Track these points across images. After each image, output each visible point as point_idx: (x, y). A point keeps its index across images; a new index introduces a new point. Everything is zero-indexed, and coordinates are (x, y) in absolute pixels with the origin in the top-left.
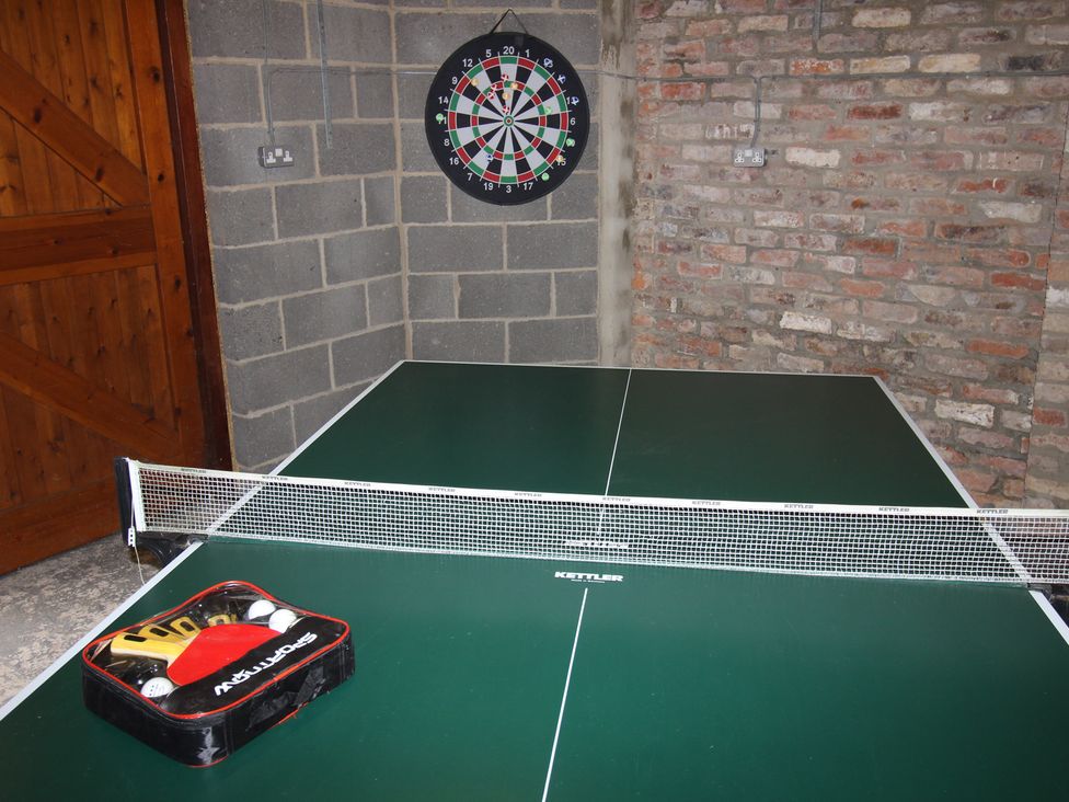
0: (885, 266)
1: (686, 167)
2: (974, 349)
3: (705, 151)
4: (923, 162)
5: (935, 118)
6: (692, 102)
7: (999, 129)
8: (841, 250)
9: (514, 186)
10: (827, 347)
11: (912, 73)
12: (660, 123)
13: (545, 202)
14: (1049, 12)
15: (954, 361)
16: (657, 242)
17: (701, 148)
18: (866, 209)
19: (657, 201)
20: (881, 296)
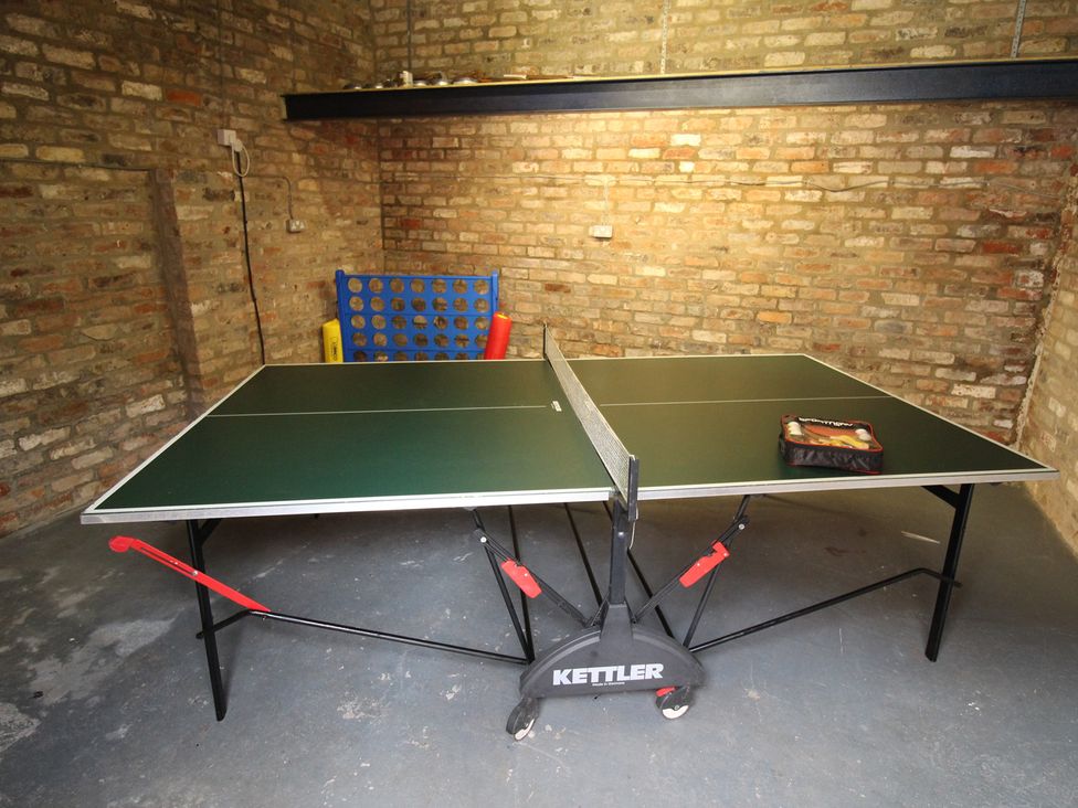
0: (56, 320)
2: (137, 362)
4: (63, 232)
5: (61, 197)
7: (110, 205)
8: (13, 316)
10: (26, 404)
11: (31, 160)
14: (118, 126)
15: (131, 374)
18: (29, 277)
20: (61, 345)
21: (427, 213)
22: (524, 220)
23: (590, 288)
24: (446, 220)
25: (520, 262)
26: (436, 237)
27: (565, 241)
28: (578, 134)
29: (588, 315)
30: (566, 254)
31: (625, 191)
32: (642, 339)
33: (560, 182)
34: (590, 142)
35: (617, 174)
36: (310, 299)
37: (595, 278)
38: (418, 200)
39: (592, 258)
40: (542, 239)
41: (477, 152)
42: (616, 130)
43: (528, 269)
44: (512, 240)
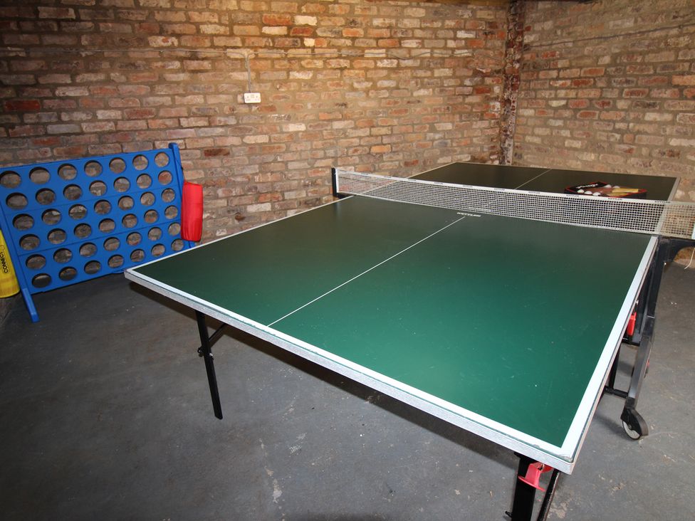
21: (47, 92)
22: (171, 93)
23: (247, 149)
24: (76, 99)
25: (175, 134)
26: (65, 117)
27: (217, 109)
28: (213, 11)
29: (248, 171)
30: (220, 121)
31: (263, 62)
33: (202, 55)
34: (225, 19)
35: (255, 48)
37: (250, 139)
38: (30, 79)
39: (244, 122)
40: (194, 109)
41: (101, 25)
42: (248, 10)
43: (184, 139)
44: (162, 113)
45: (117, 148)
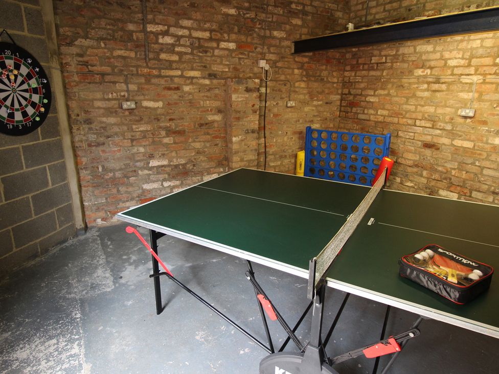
0: (182, 139)
1: (97, 110)
2: (210, 159)
3: (106, 103)
4: (189, 104)
5: (190, 91)
6: (96, 83)
7: (208, 94)
8: (167, 136)
9: (22, 125)
10: (168, 169)
11: (182, 76)
12: (80, 92)
13: (38, 132)
14: (216, 61)
15: (207, 163)
16: (86, 143)
17: (103, 102)
18: (174, 121)
19: (84, 126)
20: (183, 148)
21: (363, 98)
22: (416, 103)
23: (453, 149)
24: (372, 103)
25: (411, 129)
26: (366, 112)
27: (441, 117)
28: (460, 50)
29: (449, 165)
30: (440, 126)
31: (488, 86)
32: (487, 187)
33: (443, 81)
34: (467, 55)
35: (484, 75)
36: (294, 139)
37: (458, 143)
38: (359, 92)
39: (457, 129)
40: (426, 116)
41: (394, 64)
42: (488, 46)
43: (415, 133)
44: (407, 116)
45: (381, 131)
